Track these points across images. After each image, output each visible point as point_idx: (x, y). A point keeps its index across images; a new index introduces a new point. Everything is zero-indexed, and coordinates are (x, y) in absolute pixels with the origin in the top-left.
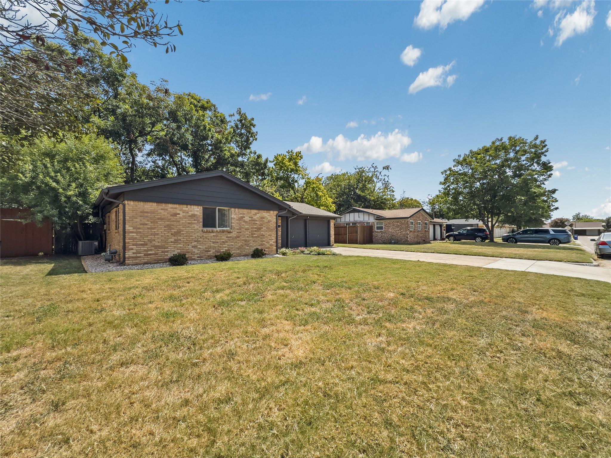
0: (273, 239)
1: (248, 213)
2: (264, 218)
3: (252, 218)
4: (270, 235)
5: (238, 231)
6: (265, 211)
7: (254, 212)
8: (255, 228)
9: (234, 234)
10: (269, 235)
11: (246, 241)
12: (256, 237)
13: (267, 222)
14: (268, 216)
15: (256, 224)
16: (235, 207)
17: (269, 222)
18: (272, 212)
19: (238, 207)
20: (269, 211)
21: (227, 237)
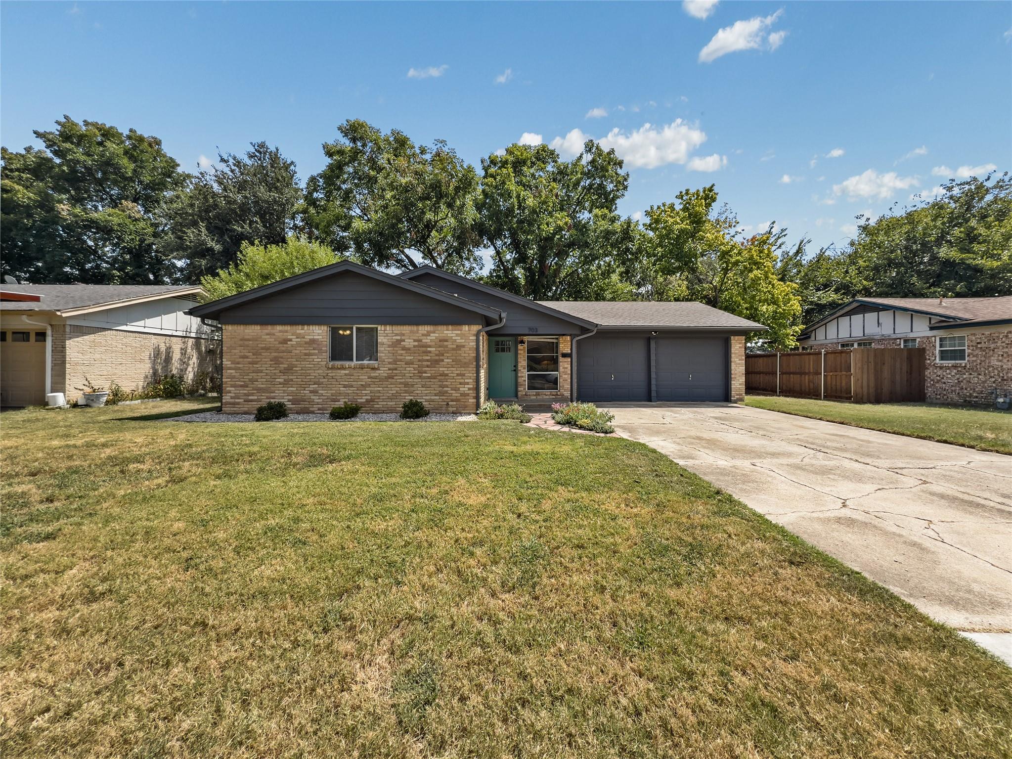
0: (468, 383)
1: (411, 332)
2: (446, 341)
3: (420, 341)
4: (462, 375)
5: (391, 366)
6: (450, 327)
7: (424, 329)
8: (428, 360)
9: (383, 372)
10: (458, 375)
12: (429, 377)
13: (453, 349)
14: (457, 335)
15: (430, 352)
16: (385, 323)
17: (459, 347)
18: (465, 328)
19: (392, 324)
20: (459, 327)
21: (370, 377)
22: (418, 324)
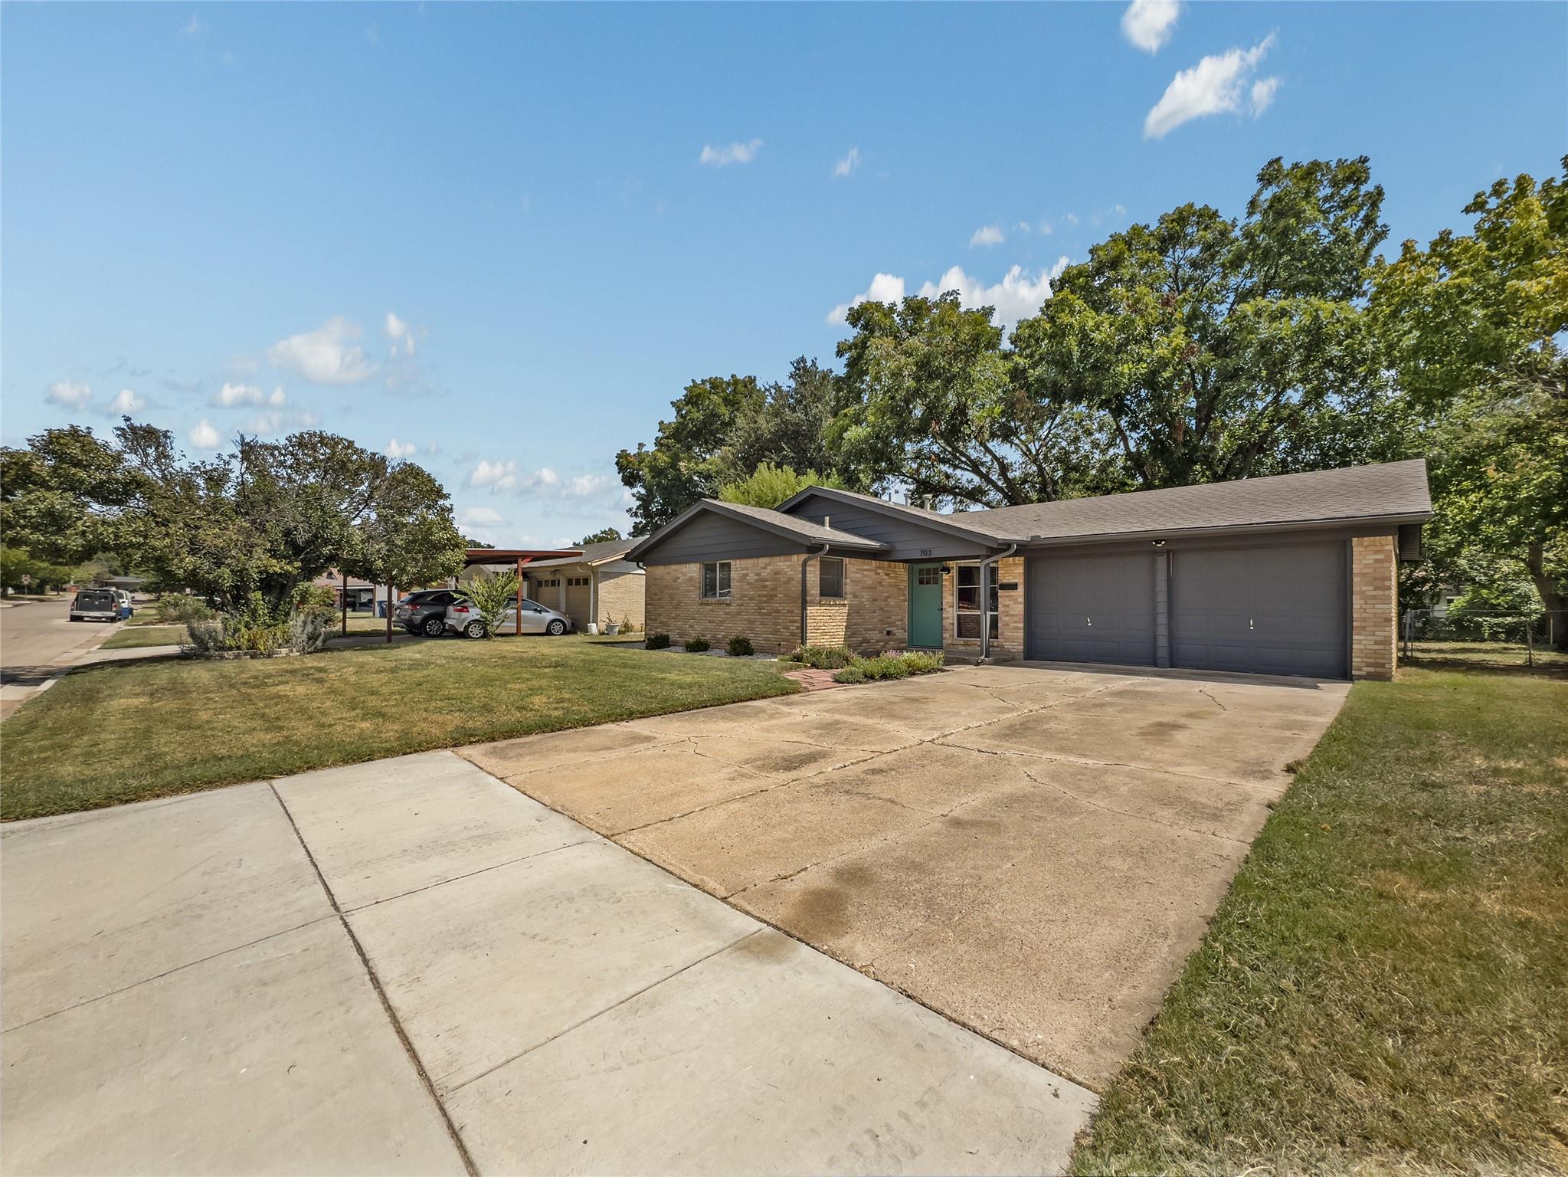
0: (796, 621)
1: (754, 565)
2: (779, 573)
3: (759, 574)
4: (791, 612)
5: (739, 602)
6: (782, 558)
7: (763, 561)
8: (765, 596)
9: (733, 608)
10: (788, 612)
11: (750, 622)
12: (765, 614)
13: (785, 583)
14: (788, 566)
15: (766, 586)
16: (735, 558)
17: (790, 579)
18: (795, 558)
19: (740, 558)
20: (789, 557)
21: (726, 613)
22: (758, 557)
